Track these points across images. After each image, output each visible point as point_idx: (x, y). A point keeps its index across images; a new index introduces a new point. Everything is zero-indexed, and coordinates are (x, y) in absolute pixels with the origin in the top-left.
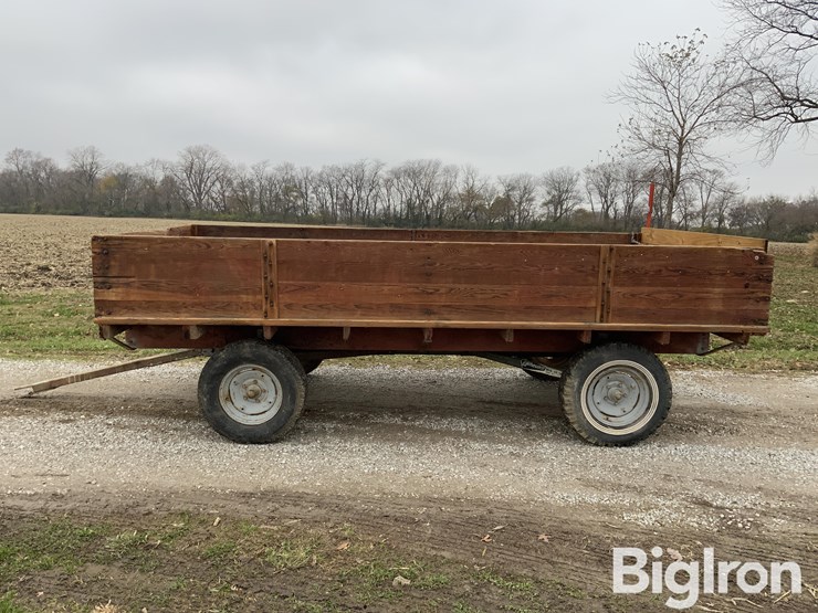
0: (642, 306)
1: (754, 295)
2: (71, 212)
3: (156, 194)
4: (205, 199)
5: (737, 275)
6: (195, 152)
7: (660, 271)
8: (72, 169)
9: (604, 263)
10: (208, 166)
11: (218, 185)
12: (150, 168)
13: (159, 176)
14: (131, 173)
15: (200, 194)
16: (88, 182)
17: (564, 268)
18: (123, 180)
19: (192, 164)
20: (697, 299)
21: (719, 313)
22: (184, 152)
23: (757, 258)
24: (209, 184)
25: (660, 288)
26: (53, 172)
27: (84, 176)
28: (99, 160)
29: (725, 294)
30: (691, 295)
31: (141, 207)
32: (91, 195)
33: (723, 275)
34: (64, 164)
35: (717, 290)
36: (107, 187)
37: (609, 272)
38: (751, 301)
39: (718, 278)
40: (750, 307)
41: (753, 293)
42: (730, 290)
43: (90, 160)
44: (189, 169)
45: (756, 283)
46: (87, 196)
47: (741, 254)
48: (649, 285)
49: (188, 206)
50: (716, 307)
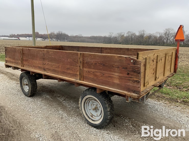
0: (92, 76)
1: (132, 79)
2: (138, 44)
3: (157, 40)
4: (169, 41)
5: (124, 68)
6: (167, 30)
7: (96, 63)
8: (139, 35)
9: (79, 59)
10: (171, 33)
11: (172, 38)
12: (156, 34)
13: (158, 36)
14: (152, 35)
15: (167, 40)
16: (142, 38)
17: (71, 60)
18: (150, 37)
19: (166, 32)
20: (109, 77)
21: (118, 85)
22: (165, 30)
23: (132, 61)
24: (170, 37)
25: (97, 70)
26: (135, 36)
27: (142, 36)
28: (145, 33)
29: (119, 76)
30: (107, 75)
31: (153, 43)
32: (142, 40)
33: (118, 67)
34: (137, 34)
35: (116, 74)
36: (146, 39)
37: (81, 62)
38: (131, 82)
39: (116, 69)
40: (130, 84)
41: (131, 78)
42: (121, 75)
43: (143, 33)
44: (165, 34)
45: (132, 73)
46: (141, 41)
47: (125, 59)
48: (93, 69)
49: (164, 43)
50: (117, 81)
